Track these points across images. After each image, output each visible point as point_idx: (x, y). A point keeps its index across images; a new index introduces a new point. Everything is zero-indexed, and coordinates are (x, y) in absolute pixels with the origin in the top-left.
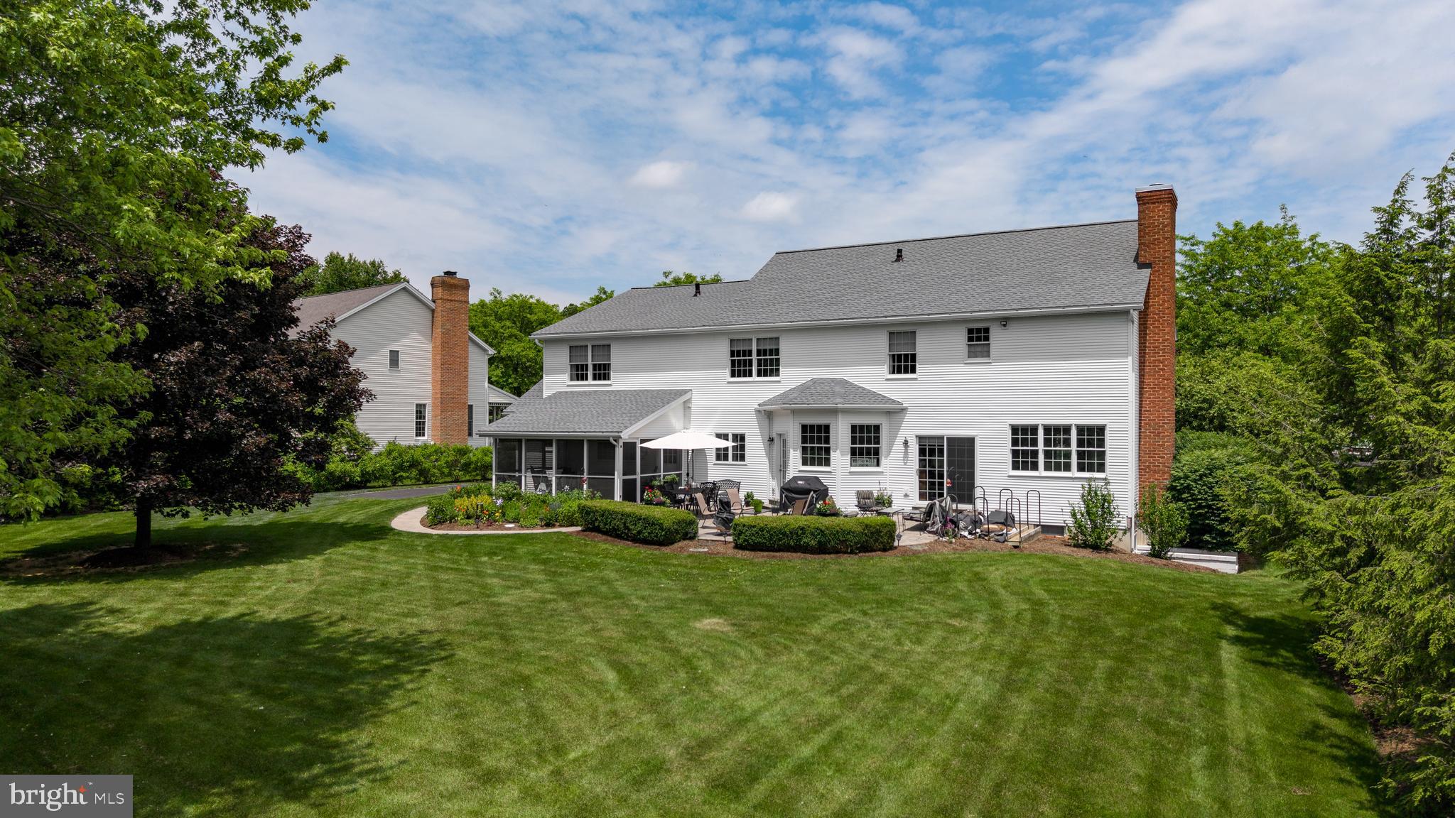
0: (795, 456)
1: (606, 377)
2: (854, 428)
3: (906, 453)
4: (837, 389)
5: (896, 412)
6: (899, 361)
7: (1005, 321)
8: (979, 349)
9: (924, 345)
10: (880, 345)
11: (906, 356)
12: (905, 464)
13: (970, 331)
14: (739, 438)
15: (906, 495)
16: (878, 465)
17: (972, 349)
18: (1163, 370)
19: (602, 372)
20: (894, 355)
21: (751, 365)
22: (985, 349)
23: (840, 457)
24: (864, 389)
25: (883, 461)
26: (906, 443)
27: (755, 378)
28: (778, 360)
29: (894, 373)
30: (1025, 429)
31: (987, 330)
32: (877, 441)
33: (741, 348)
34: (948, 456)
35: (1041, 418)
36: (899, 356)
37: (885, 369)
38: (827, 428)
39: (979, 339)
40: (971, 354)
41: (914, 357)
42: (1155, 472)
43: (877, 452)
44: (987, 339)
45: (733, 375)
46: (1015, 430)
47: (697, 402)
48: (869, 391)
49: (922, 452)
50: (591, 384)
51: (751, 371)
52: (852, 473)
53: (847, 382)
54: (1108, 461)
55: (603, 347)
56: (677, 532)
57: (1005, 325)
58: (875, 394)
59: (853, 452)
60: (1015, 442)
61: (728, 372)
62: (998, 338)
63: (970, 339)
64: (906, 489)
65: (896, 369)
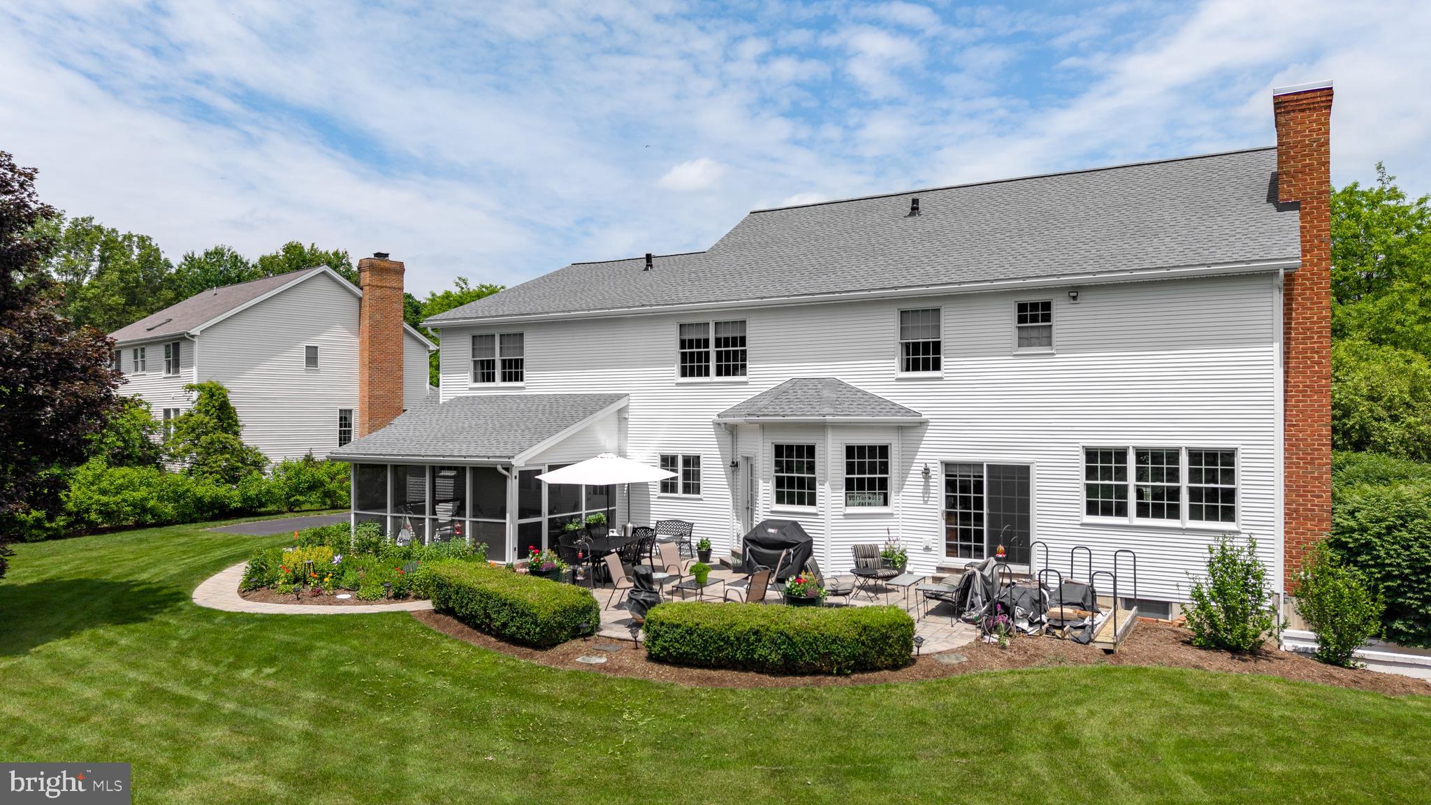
0: (766, 489)
1: (518, 377)
2: (850, 451)
3: (927, 487)
4: (826, 393)
5: (912, 427)
6: (916, 352)
7: (1075, 292)
8: (1034, 333)
9: (952, 328)
10: (888, 329)
11: (926, 345)
12: (926, 502)
13: (1022, 307)
14: (692, 462)
15: (927, 549)
16: (886, 503)
17: (1025, 334)
18: (1319, 363)
19: (514, 371)
20: (907, 345)
21: (707, 360)
22: (1045, 333)
23: (830, 492)
24: (865, 393)
25: (893, 498)
26: (926, 472)
27: (713, 377)
28: (744, 352)
29: (908, 370)
30: (1106, 454)
31: (1047, 306)
32: (885, 468)
33: (694, 337)
34: (990, 492)
35: (1131, 439)
36: (916, 345)
37: (896, 363)
38: (811, 450)
39: (1034, 319)
40: (1023, 341)
41: (937, 347)
42: (1306, 518)
43: (883, 484)
44: (1047, 318)
45: (684, 374)
46: (1091, 454)
47: (635, 413)
48: (872, 396)
49: (950, 485)
50: (500, 386)
51: (707, 368)
52: (847, 516)
53: (840, 383)
54: (1240, 503)
55: (514, 337)
56: (561, 626)
57: (1074, 298)
58: (881, 401)
59: (849, 485)
60: (1091, 473)
61: (676, 369)
62: (1062, 314)
63: (1022, 319)
64: (928, 539)
65: (912, 364)
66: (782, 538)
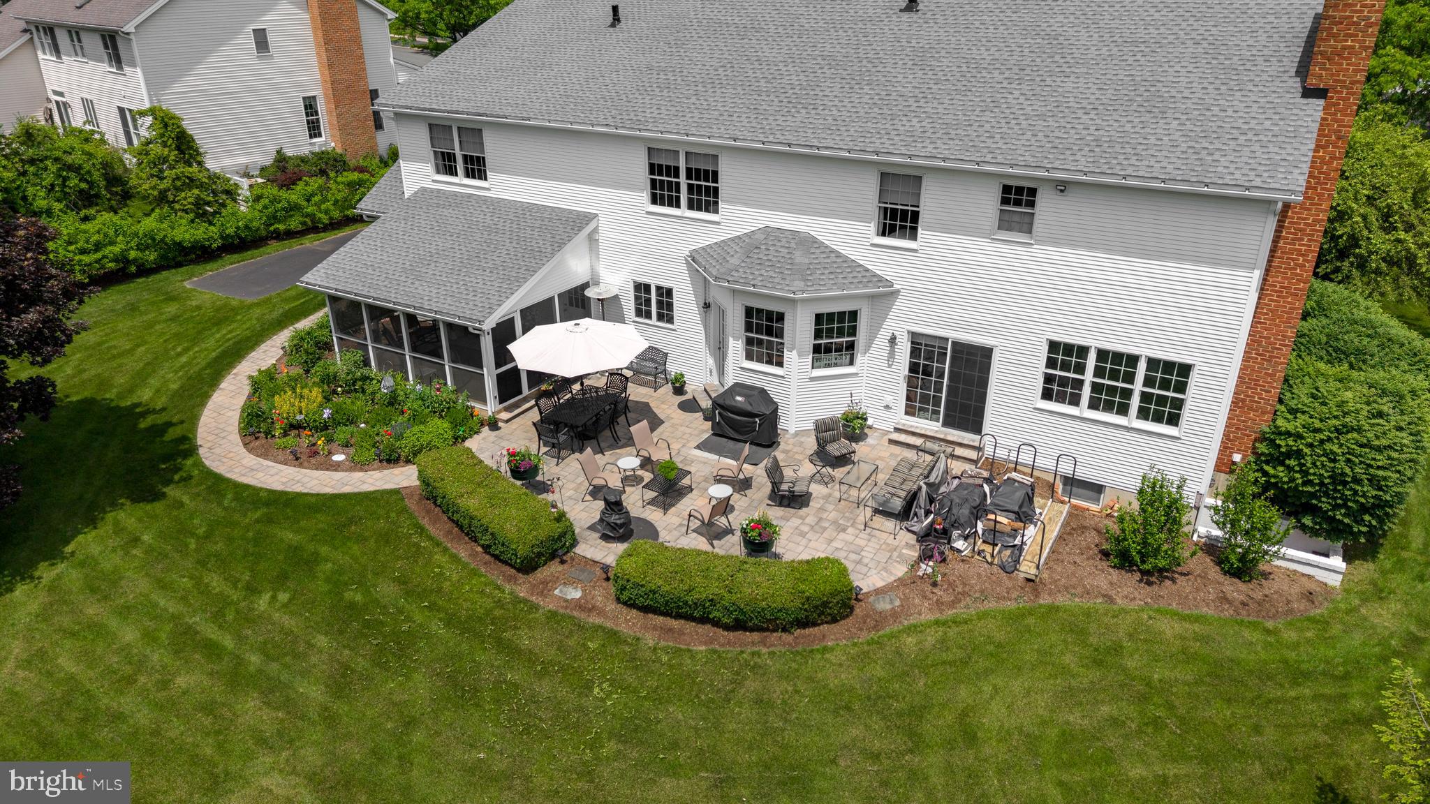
0: (736, 347)
1: (482, 176)
2: (819, 318)
3: (892, 355)
4: (799, 257)
5: (885, 296)
6: (893, 217)
7: (1062, 187)
8: (1016, 218)
9: (931, 202)
10: (867, 191)
11: (904, 212)
12: (890, 366)
13: (1006, 189)
14: (666, 294)
15: (887, 407)
16: (851, 363)
17: (1006, 217)
19: (476, 168)
20: (886, 209)
21: (678, 191)
22: (1027, 219)
23: (797, 360)
24: (839, 255)
25: (859, 359)
26: (893, 340)
27: (684, 211)
28: (716, 190)
29: (883, 234)
30: (1069, 349)
31: (1033, 192)
32: (853, 331)
33: (664, 162)
34: (950, 378)
35: (1095, 341)
36: (894, 211)
37: (872, 227)
38: (781, 317)
39: (1018, 203)
40: (1005, 224)
41: (915, 216)
43: (851, 346)
44: (1031, 204)
45: (654, 202)
46: (1054, 346)
48: (846, 259)
49: (915, 352)
50: (463, 183)
51: (678, 199)
52: (812, 379)
53: (814, 240)
54: (1186, 414)
55: (472, 133)
57: (1062, 191)
58: (853, 266)
59: (817, 349)
60: (1051, 363)
61: (645, 196)
62: (1046, 205)
63: (1005, 201)
64: (889, 399)
65: (887, 230)
66: (749, 408)
